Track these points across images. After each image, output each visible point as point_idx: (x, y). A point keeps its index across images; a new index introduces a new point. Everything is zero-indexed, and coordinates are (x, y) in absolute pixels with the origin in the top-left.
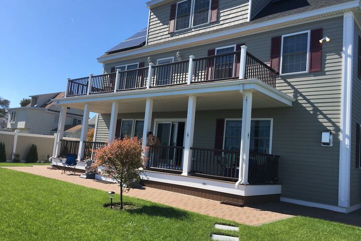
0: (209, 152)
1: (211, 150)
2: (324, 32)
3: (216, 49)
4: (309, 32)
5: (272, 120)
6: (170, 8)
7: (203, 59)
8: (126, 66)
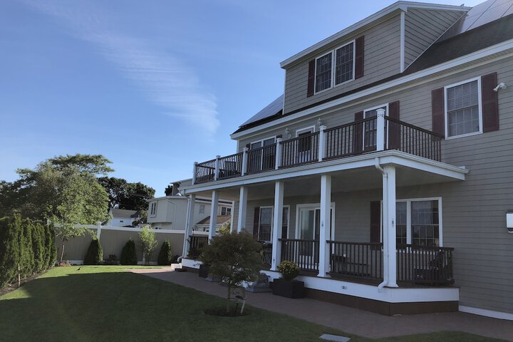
0: (365, 246)
1: (367, 244)
2: (499, 77)
3: (365, 111)
4: (479, 78)
5: (440, 200)
6: (308, 65)
7: (349, 125)
8: (262, 141)
